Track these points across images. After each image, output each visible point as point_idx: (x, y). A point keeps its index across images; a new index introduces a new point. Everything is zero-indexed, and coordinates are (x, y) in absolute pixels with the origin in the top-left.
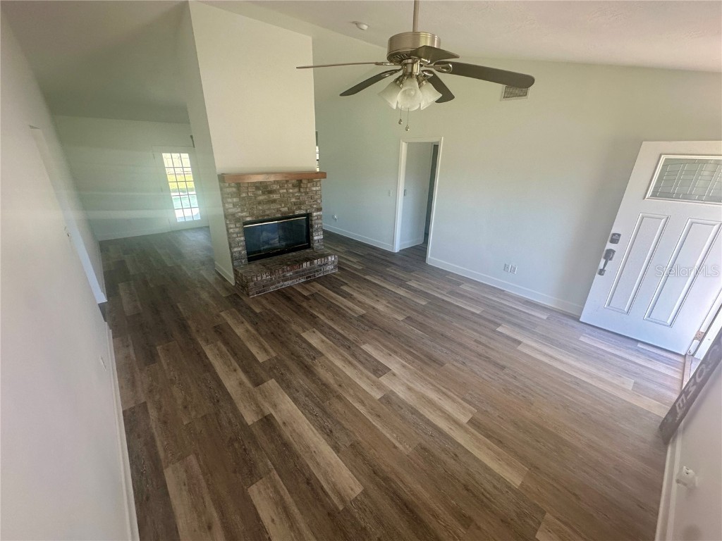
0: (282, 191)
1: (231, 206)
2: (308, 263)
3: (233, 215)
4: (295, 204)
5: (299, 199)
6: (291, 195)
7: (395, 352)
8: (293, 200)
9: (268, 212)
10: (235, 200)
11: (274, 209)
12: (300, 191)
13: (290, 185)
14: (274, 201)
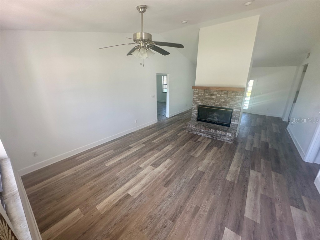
0: (217, 95)
1: (195, 98)
2: (214, 130)
3: (195, 101)
4: (224, 102)
5: (226, 100)
6: (222, 98)
7: (169, 169)
8: (223, 100)
9: (209, 103)
10: (197, 96)
11: (212, 102)
12: (227, 97)
13: (223, 93)
14: (213, 99)
